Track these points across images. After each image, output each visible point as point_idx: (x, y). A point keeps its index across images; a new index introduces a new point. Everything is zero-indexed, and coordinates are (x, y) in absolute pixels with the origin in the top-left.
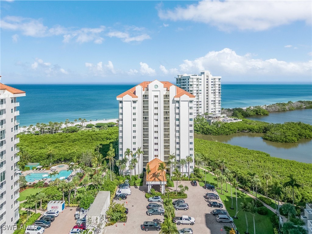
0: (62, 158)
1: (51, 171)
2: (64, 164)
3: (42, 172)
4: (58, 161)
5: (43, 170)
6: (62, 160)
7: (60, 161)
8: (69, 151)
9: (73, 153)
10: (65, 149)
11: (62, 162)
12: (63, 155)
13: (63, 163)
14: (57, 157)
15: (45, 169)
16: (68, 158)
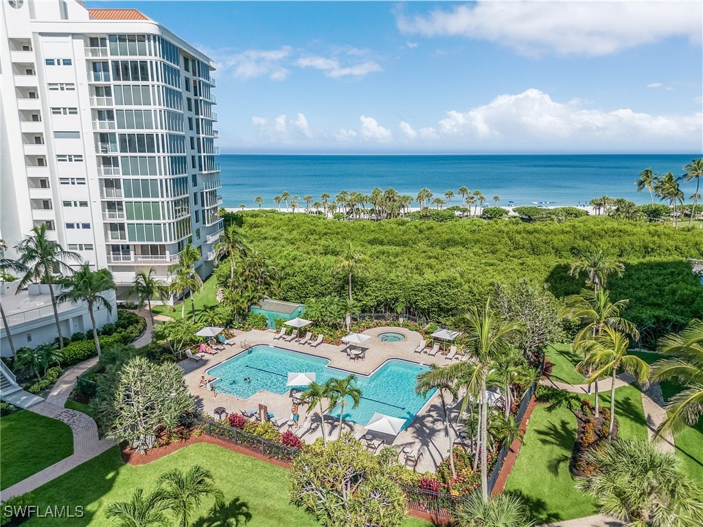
0: (397, 300)
1: (345, 351)
2: (406, 326)
3: (306, 349)
4: (381, 311)
5: (314, 337)
6: (399, 310)
7: (392, 310)
8: (429, 276)
9: (449, 282)
10: (413, 265)
11: (397, 318)
12: (402, 286)
13: (401, 320)
14: (379, 293)
15: (320, 337)
16: (423, 305)
